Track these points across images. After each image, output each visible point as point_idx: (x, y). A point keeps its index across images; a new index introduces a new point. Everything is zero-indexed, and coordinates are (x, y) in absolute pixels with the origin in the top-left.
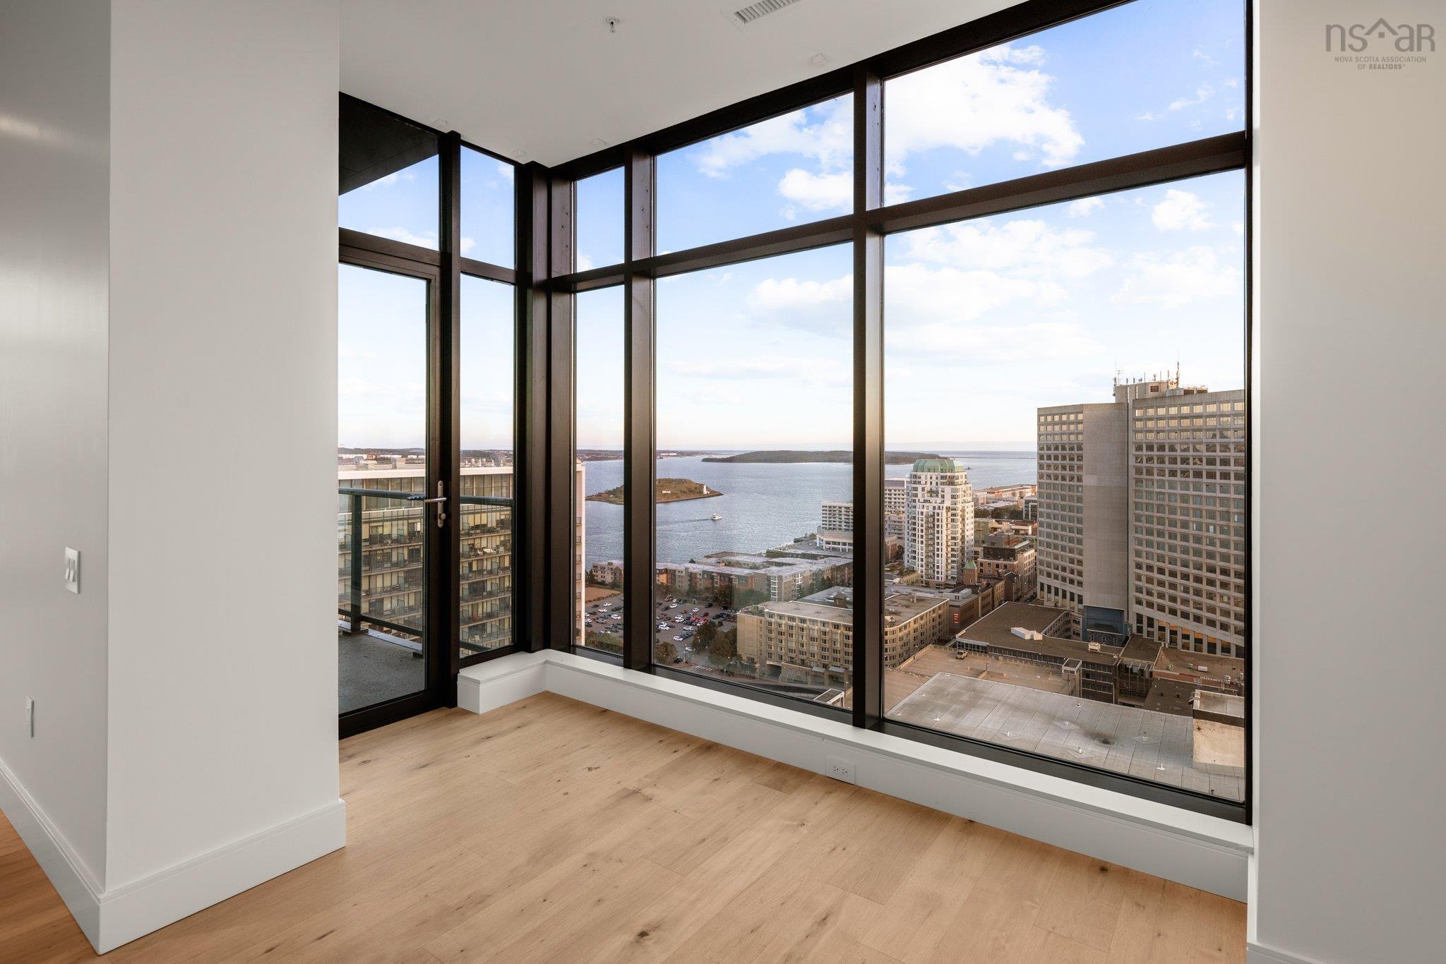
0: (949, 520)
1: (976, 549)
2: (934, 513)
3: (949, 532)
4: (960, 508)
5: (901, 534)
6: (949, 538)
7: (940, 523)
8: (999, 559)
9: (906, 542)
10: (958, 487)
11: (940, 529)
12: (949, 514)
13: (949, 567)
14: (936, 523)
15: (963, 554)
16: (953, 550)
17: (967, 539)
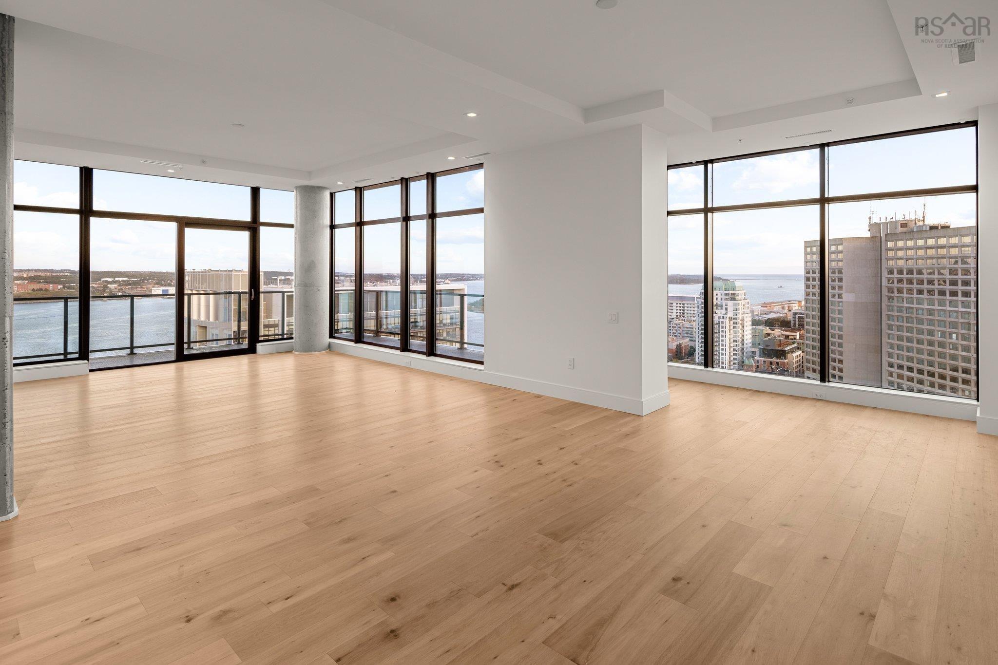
0: (732, 327)
1: (754, 350)
2: (719, 322)
3: (732, 336)
4: (741, 318)
5: (692, 337)
6: (732, 341)
7: (724, 329)
8: (772, 358)
9: (697, 343)
10: (738, 302)
11: (724, 334)
12: (732, 322)
13: (732, 363)
14: (721, 329)
15: (743, 353)
16: (734, 350)
17: (746, 342)
